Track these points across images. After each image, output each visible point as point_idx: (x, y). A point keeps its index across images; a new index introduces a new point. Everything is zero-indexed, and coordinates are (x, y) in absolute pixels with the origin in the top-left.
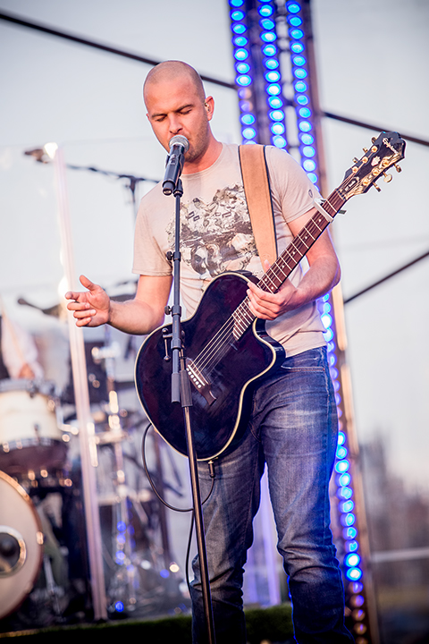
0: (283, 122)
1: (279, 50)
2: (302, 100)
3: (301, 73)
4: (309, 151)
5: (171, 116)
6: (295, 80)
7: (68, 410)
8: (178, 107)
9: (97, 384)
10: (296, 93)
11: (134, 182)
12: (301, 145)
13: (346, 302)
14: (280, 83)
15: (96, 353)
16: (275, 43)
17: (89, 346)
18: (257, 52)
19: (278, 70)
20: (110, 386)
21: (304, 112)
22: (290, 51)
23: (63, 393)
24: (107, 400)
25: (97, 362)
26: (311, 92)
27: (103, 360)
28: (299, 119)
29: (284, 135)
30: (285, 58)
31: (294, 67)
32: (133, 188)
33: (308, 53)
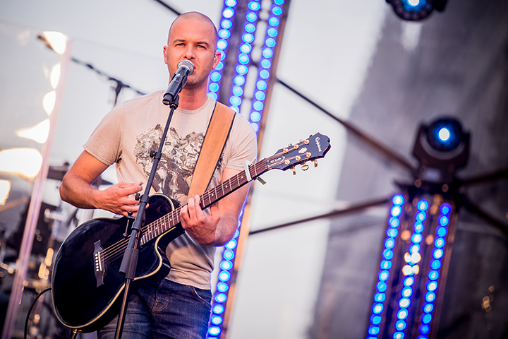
0: (245, 76)
1: (259, 19)
2: (266, 64)
3: (270, 42)
4: (258, 106)
5: (190, 46)
6: (264, 46)
7: (11, 252)
8: (199, 41)
9: (39, 239)
10: (263, 57)
11: (120, 86)
12: (253, 99)
13: (251, 233)
14: (252, 45)
15: (48, 213)
16: (258, 12)
17: (44, 206)
18: (240, 15)
19: (254, 34)
20: (51, 243)
21: (264, 74)
22: (267, 22)
23: (10, 237)
24: (45, 255)
25: (46, 221)
26: (274, 59)
27: (52, 221)
28: (259, 78)
29: (243, 87)
30: (262, 26)
31: (267, 36)
32: (118, 91)
33: (280, 28)
